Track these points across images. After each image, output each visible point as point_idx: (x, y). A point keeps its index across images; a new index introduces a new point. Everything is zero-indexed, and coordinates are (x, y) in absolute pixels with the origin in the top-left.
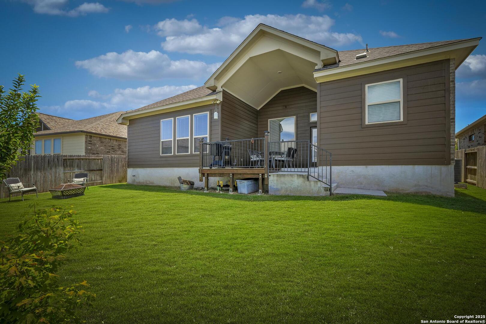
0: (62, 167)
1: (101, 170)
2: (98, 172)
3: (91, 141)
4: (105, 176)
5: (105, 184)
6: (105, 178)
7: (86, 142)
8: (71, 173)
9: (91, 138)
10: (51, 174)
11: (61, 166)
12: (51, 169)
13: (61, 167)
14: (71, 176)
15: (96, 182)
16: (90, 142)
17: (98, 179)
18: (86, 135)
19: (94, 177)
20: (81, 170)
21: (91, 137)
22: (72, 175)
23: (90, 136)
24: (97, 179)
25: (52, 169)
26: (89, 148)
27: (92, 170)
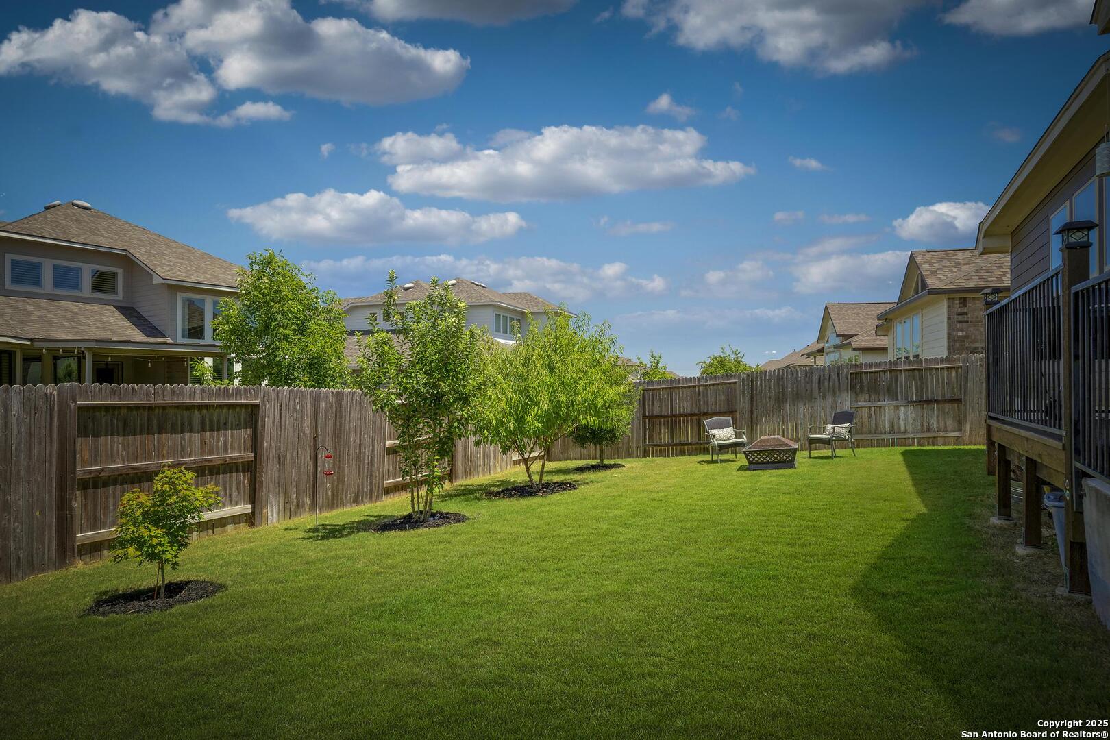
0: (848, 392)
1: (959, 400)
2: (947, 406)
3: (966, 314)
4: (969, 418)
5: (971, 443)
6: (972, 423)
7: (949, 318)
8: (873, 409)
9: (965, 306)
10: (824, 410)
11: (846, 392)
12: (824, 397)
13: (846, 394)
14: (871, 415)
15: (942, 434)
16: (960, 318)
17: (949, 428)
18: (949, 299)
19: (938, 421)
20: (897, 400)
21: (964, 301)
22: (873, 414)
23: (960, 299)
24: (946, 427)
25: (827, 397)
26: (960, 334)
27: (932, 401)
